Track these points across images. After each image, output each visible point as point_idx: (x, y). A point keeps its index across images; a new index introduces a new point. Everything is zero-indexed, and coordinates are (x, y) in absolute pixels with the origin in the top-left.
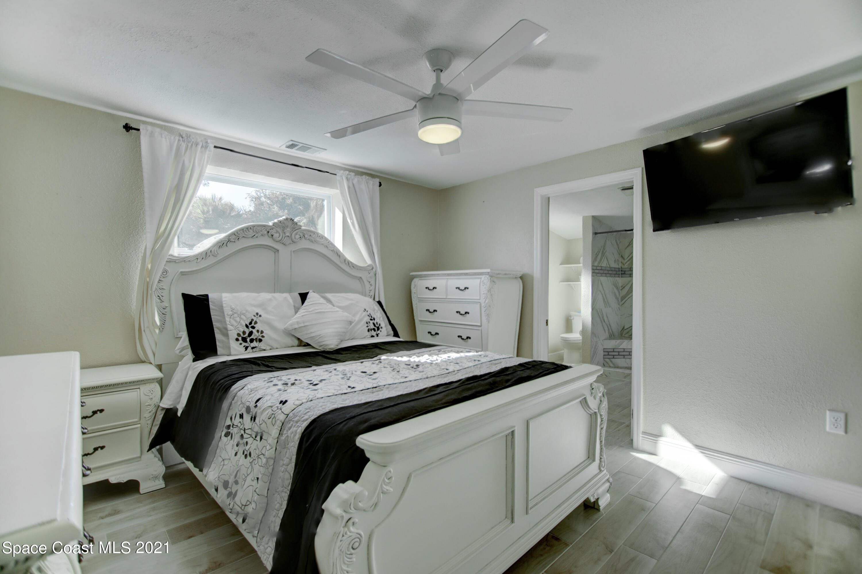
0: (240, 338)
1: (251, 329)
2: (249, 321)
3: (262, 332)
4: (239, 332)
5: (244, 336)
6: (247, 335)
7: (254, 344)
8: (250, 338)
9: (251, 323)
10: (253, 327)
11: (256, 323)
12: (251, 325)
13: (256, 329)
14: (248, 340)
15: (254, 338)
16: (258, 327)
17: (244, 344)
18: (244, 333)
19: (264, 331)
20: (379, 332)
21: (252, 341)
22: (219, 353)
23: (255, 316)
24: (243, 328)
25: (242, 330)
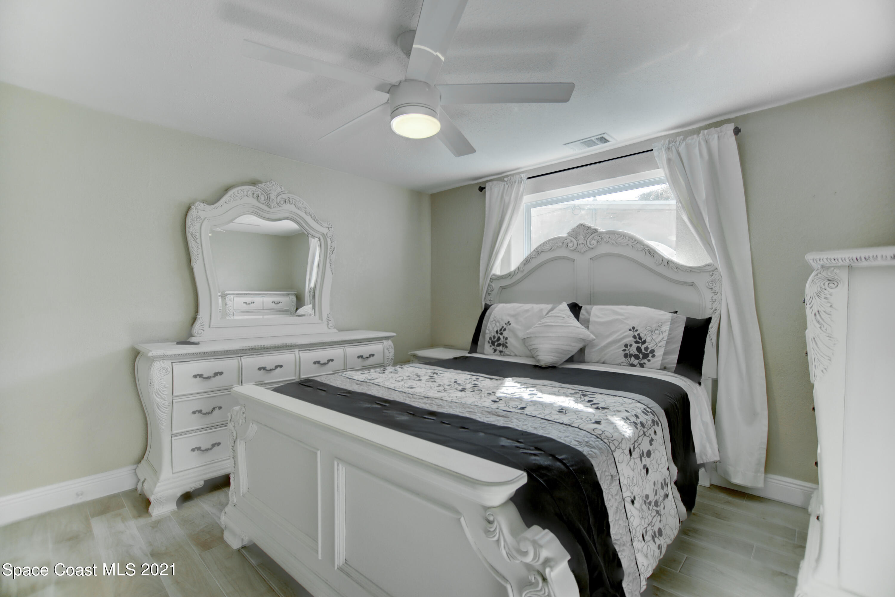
0: (490, 341)
1: (499, 335)
2: (501, 328)
3: (507, 339)
4: (491, 336)
5: (494, 340)
6: (496, 339)
7: (501, 348)
8: (499, 342)
9: (501, 330)
10: (501, 334)
11: (505, 330)
12: (501, 331)
13: (503, 335)
14: (496, 344)
15: (502, 343)
16: (505, 334)
17: (493, 347)
18: (494, 337)
19: (509, 339)
20: (645, 361)
21: (499, 345)
22: (478, 351)
23: (506, 324)
24: (493, 334)
25: (493, 335)
